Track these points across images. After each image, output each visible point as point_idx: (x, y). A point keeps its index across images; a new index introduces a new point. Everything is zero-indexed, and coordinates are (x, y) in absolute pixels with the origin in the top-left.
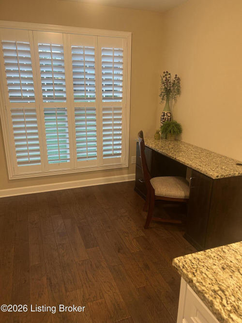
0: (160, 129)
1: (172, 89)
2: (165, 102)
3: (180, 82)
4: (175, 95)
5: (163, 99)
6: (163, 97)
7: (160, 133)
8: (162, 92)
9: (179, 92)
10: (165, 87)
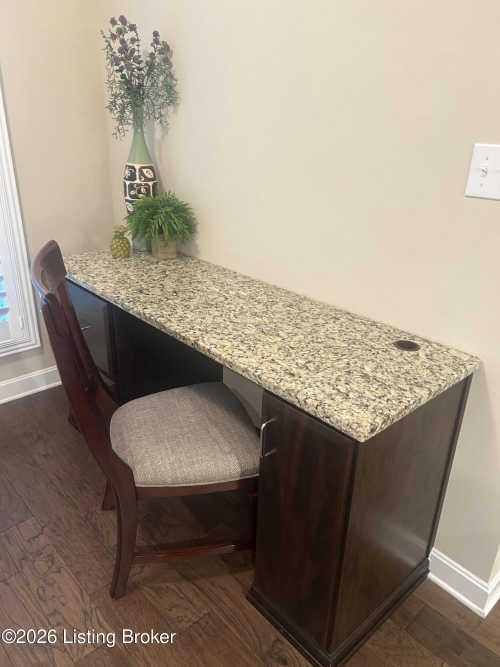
0: (125, 224)
1: (147, 83)
2: (129, 129)
3: (172, 60)
4: (162, 106)
5: (121, 119)
6: (122, 112)
7: (128, 236)
8: (116, 96)
9: (171, 94)
10: (123, 76)
